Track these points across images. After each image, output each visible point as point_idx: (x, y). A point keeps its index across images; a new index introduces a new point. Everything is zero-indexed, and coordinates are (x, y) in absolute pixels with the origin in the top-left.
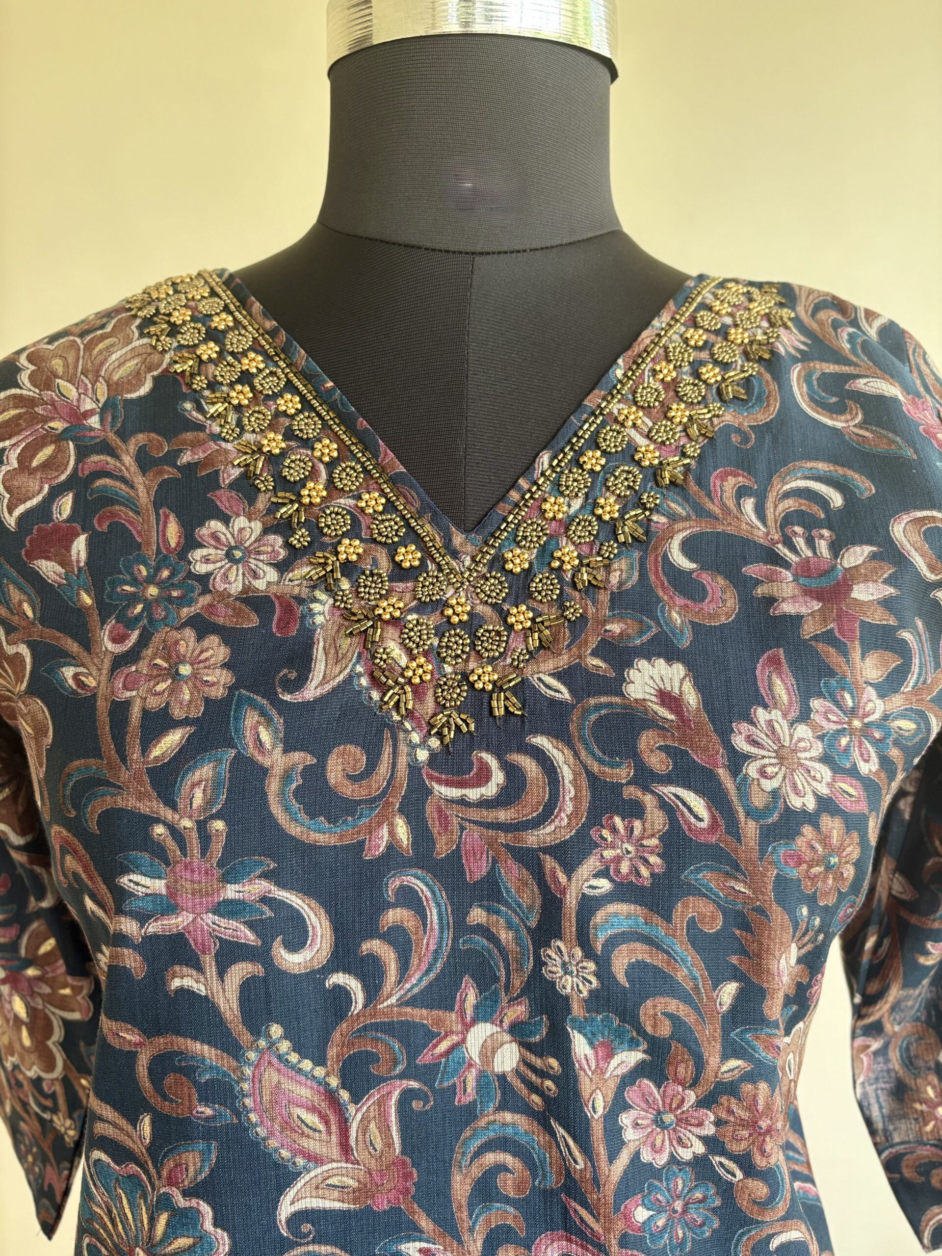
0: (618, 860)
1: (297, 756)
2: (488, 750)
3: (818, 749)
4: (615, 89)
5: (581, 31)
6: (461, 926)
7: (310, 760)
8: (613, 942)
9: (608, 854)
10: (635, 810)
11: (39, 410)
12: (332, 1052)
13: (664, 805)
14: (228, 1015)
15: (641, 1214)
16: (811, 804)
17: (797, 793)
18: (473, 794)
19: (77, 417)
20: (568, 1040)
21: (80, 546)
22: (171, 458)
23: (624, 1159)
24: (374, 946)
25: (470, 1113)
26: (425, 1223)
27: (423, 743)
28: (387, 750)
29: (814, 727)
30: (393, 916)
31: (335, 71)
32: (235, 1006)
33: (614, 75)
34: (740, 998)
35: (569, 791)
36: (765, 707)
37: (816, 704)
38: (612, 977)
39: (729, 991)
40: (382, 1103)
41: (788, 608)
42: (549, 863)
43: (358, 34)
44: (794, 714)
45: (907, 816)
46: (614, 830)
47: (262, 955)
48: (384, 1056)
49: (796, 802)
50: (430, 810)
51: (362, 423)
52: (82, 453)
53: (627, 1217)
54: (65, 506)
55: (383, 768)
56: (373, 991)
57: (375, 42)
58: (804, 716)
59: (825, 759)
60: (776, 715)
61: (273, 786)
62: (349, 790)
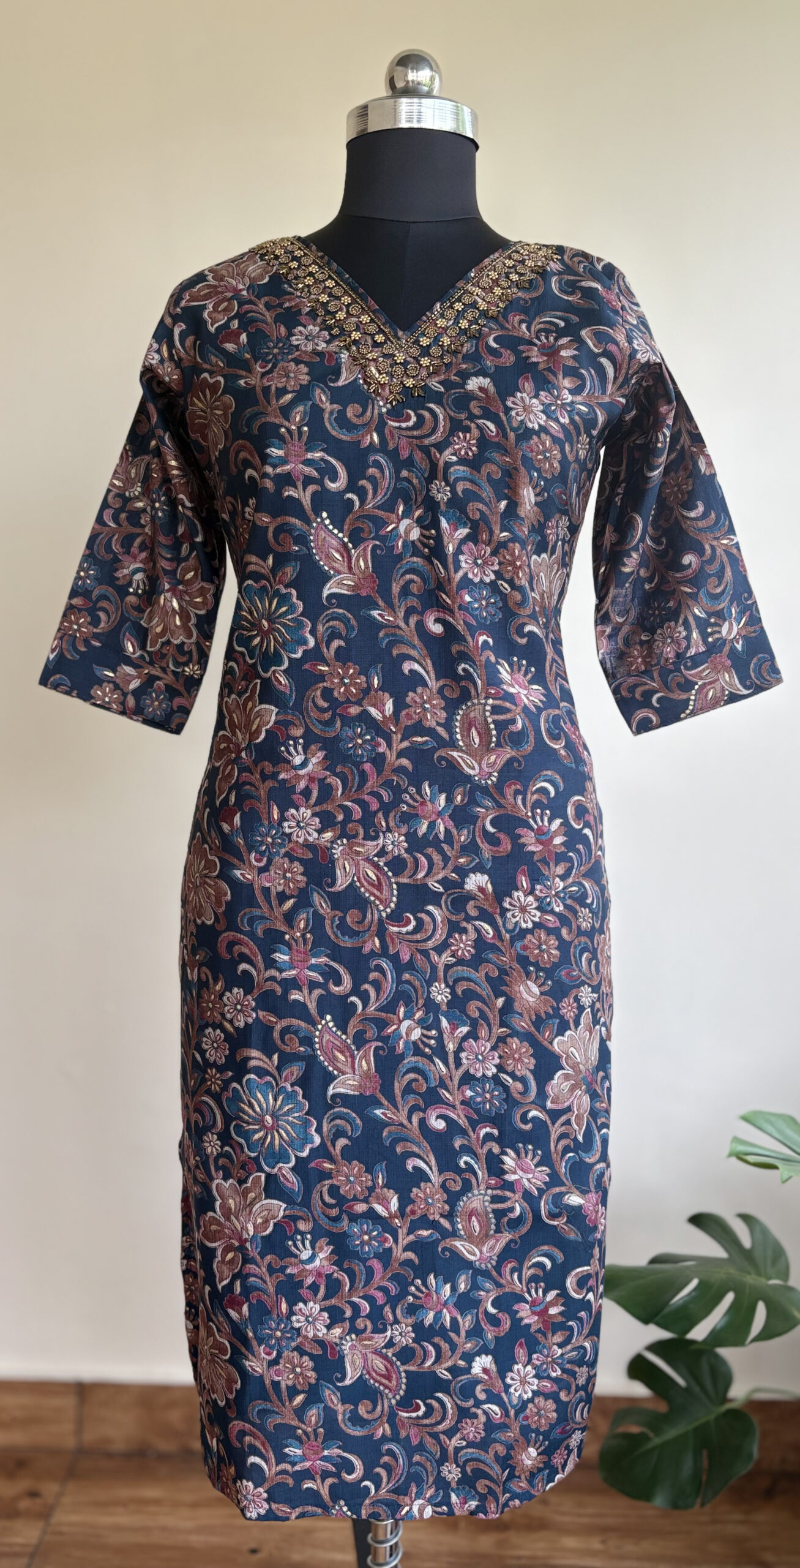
0: (460, 449)
1: (335, 406)
2: (410, 409)
3: (541, 408)
4: (478, 154)
5: (461, 128)
6: (398, 478)
7: (340, 408)
8: (457, 480)
9: (457, 447)
10: (467, 430)
11: (219, 289)
12: (346, 527)
13: (478, 427)
14: (306, 507)
15: (468, 598)
16: (537, 427)
17: (531, 422)
18: (404, 425)
19: (237, 292)
20: (439, 521)
21: (244, 337)
22: (280, 305)
23: (460, 574)
24: (363, 482)
25: (399, 558)
26: (381, 603)
27: (384, 406)
28: (370, 407)
29: (540, 401)
30: (371, 471)
31: (351, 145)
32: (309, 502)
33: (477, 147)
34: (507, 506)
35: (442, 423)
36: (521, 392)
37: (542, 393)
38: (456, 493)
39: (503, 504)
40: (365, 549)
41: (534, 360)
42: (433, 450)
43: (362, 128)
44: (533, 394)
45: (619, 504)
46: (459, 438)
47: (320, 482)
48: (366, 530)
49: (530, 425)
50: (387, 431)
51: (361, 290)
52: (240, 305)
53: (462, 598)
54: (235, 324)
55: (369, 413)
56: (363, 502)
57: (369, 131)
58: (537, 396)
59: (543, 412)
60: (525, 395)
61: (326, 416)
62: (355, 420)
